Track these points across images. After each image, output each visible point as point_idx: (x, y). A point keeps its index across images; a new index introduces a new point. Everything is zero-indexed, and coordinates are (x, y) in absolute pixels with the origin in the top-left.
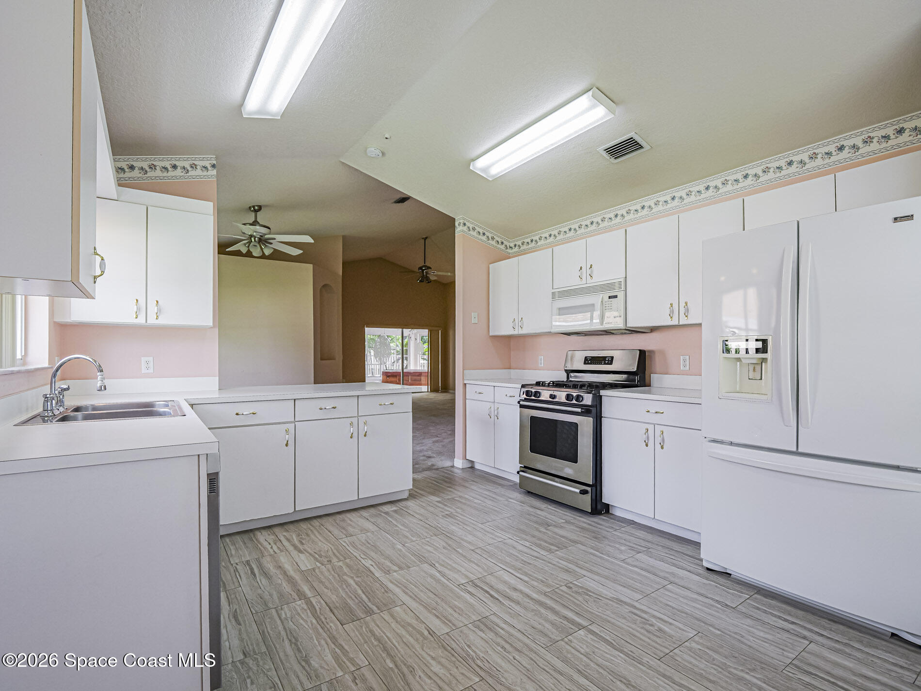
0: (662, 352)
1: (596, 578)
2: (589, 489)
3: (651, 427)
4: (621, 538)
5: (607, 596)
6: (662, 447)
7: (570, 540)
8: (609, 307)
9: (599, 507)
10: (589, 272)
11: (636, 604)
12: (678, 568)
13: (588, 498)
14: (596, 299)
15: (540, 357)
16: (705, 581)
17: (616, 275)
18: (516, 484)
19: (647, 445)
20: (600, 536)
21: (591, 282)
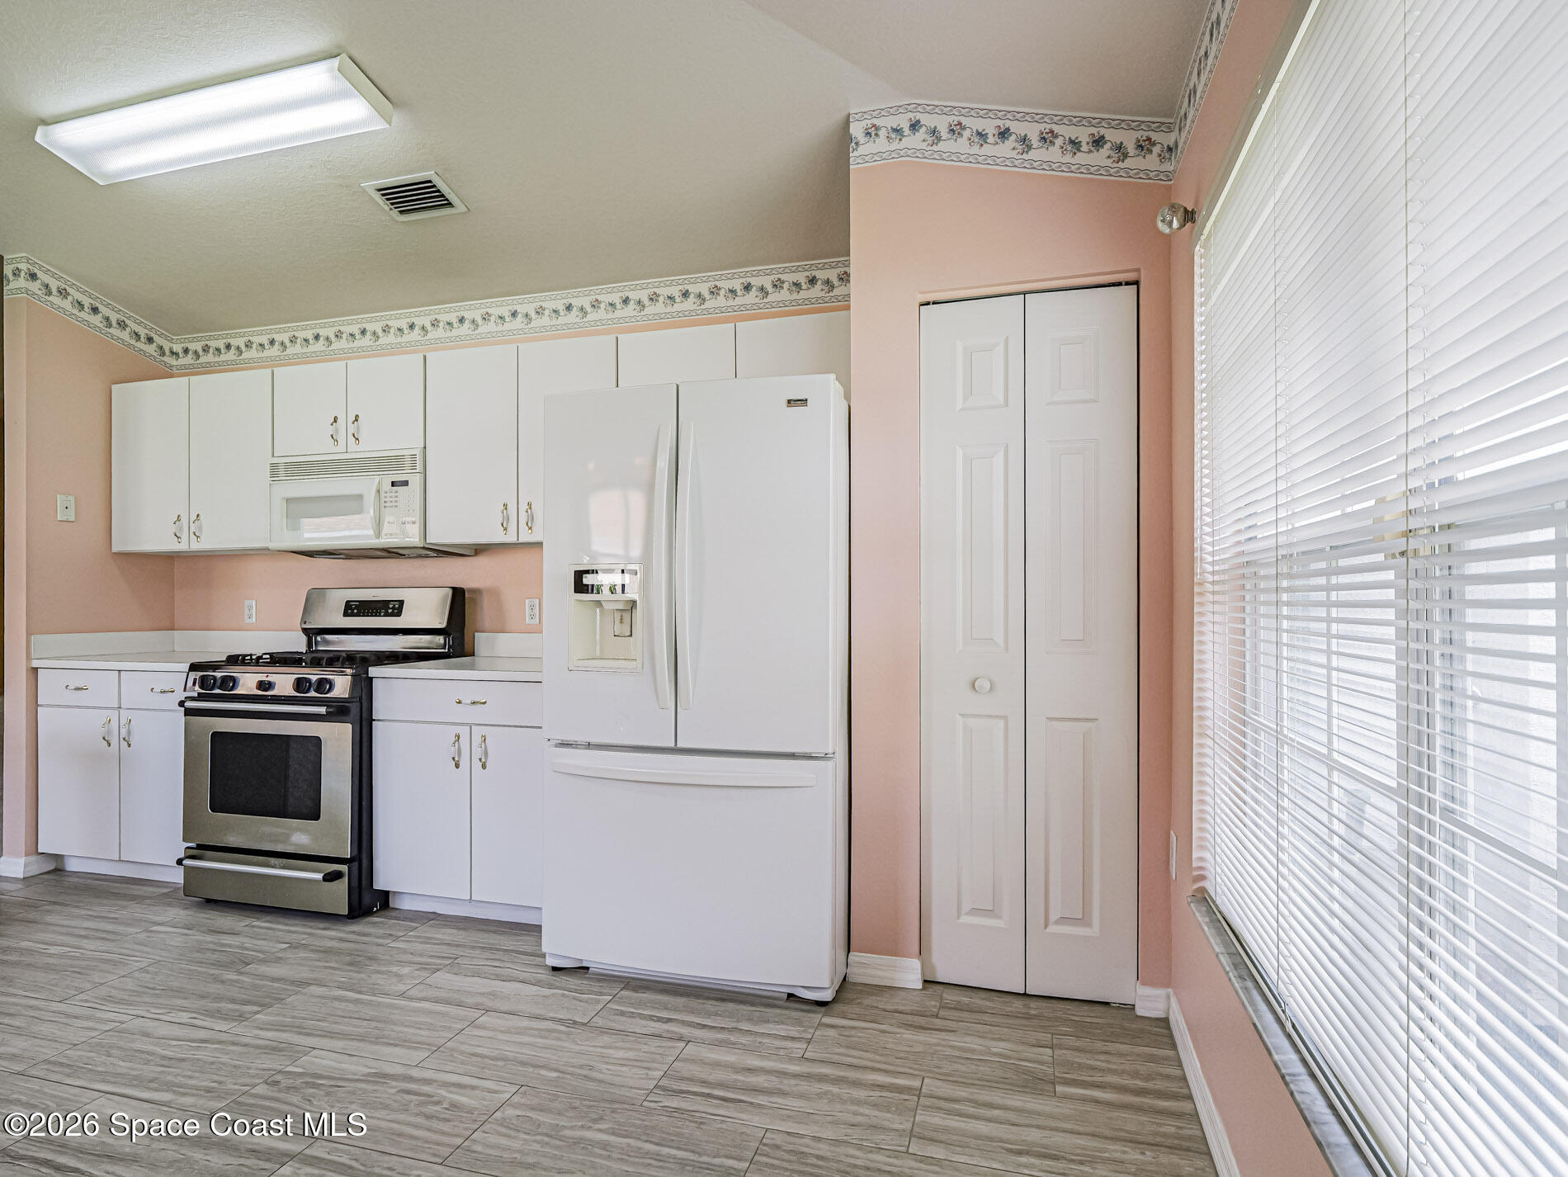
0: (495, 593)
1: (339, 1044)
2: (344, 868)
3: (464, 732)
4: (405, 952)
5: (356, 1074)
6: (484, 766)
7: (293, 983)
8: (391, 502)
9: (367, 899)
10: (352, 429)
11: (415, 1073)
12: (503, 981)
13: (342, 886)
14: (366, 485)
15: (247, 602)
16: (547, 992)
17: (406, 442)
18: (176, 890)
19: (457, 766)
20: (360, 959)
21: (358, 451)
